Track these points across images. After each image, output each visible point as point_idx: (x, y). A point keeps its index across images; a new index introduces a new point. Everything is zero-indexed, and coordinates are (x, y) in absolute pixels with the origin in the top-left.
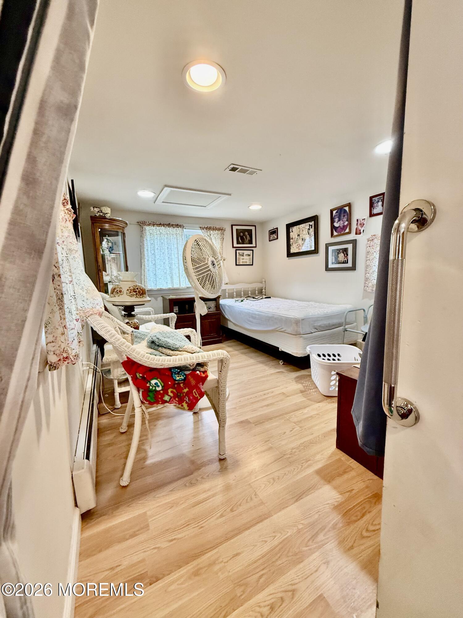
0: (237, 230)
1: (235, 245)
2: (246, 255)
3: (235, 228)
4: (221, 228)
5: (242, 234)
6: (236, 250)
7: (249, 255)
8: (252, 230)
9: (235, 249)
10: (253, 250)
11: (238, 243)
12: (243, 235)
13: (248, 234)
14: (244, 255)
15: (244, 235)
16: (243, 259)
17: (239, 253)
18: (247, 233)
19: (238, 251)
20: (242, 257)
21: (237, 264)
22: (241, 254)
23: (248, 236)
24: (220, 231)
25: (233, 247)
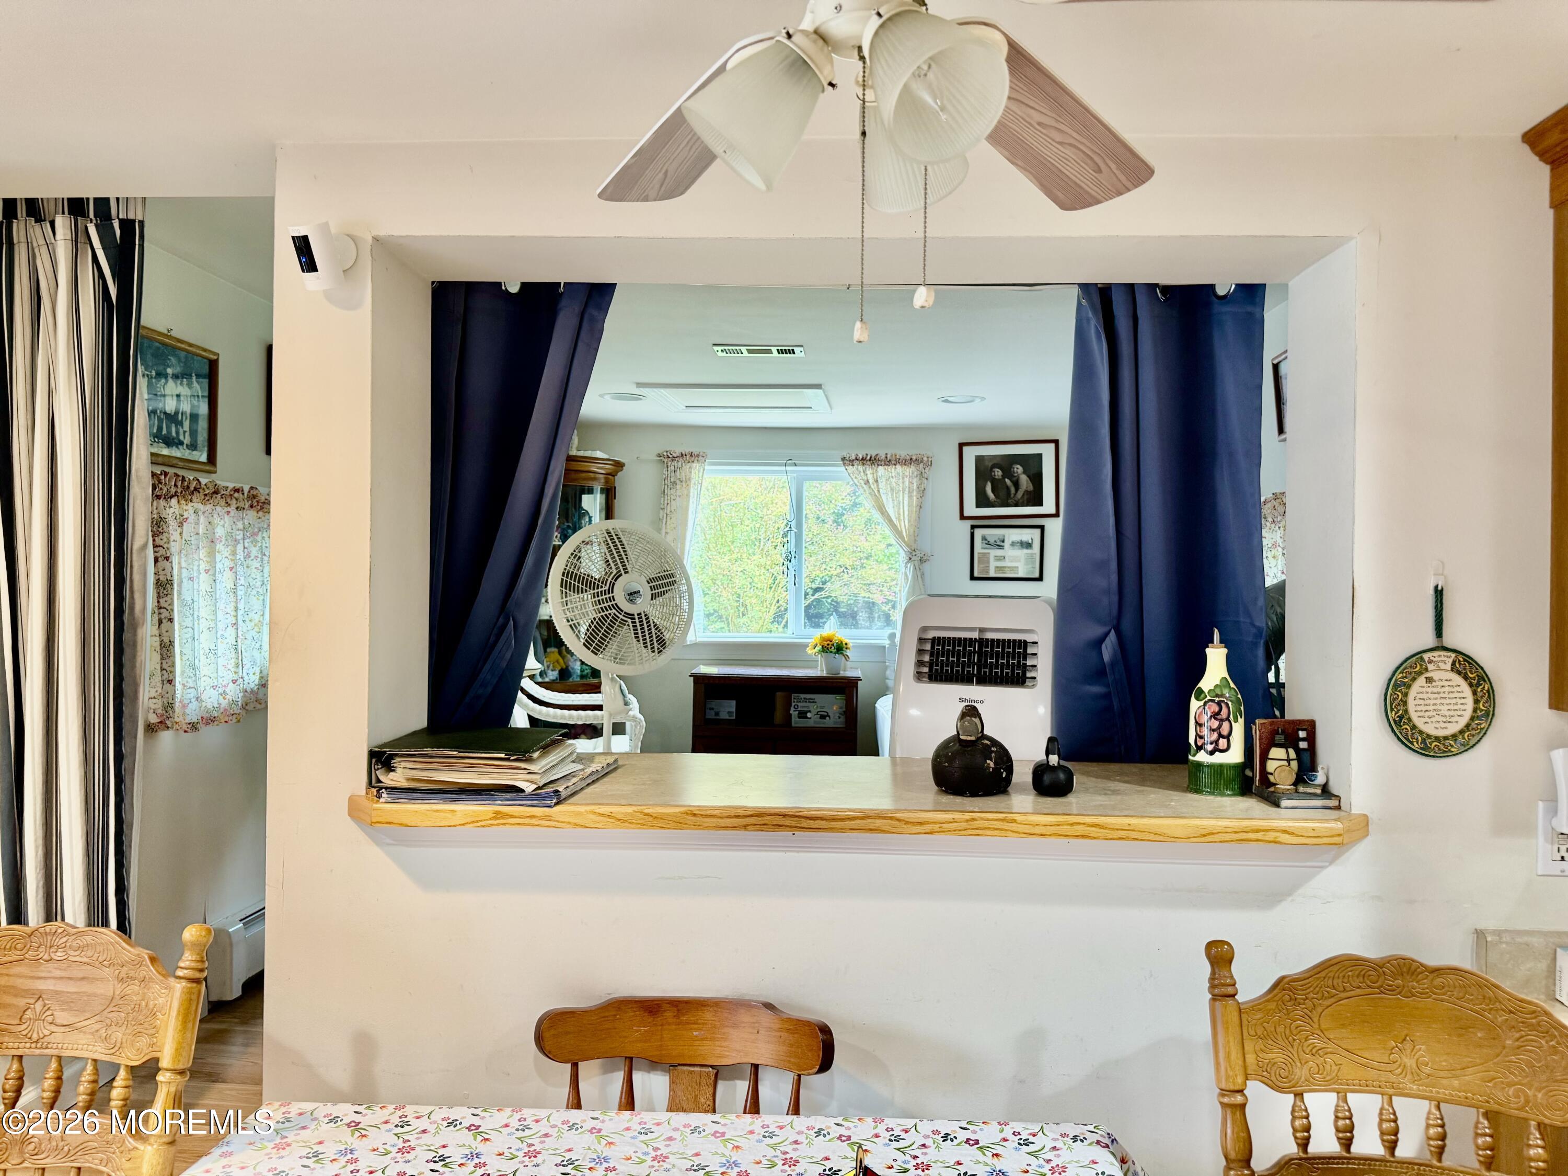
0: (979, 460)
1: (971, 509)
2: (1013, 544)
3: (970, 454)
4: (914, 458)
5: (998, 473)
6: (973, 527)
7: (1029, 545)
8: (1041, 455)
9: (969, 523)
10: (1042, 528)
11: (982, 501)
12: (1004, 477)
13: (1024, 472)
14: (1007, 544)
15: (1008, 473)
16: (999, 559)
17: (984, 538)
18: (1018, 469)
19: (979, 533)
20: (999, 553)
21: (976, 574)
22: (992, 542)
23: (1024, 479)
24: (913, 468)
25: (962, 517)
